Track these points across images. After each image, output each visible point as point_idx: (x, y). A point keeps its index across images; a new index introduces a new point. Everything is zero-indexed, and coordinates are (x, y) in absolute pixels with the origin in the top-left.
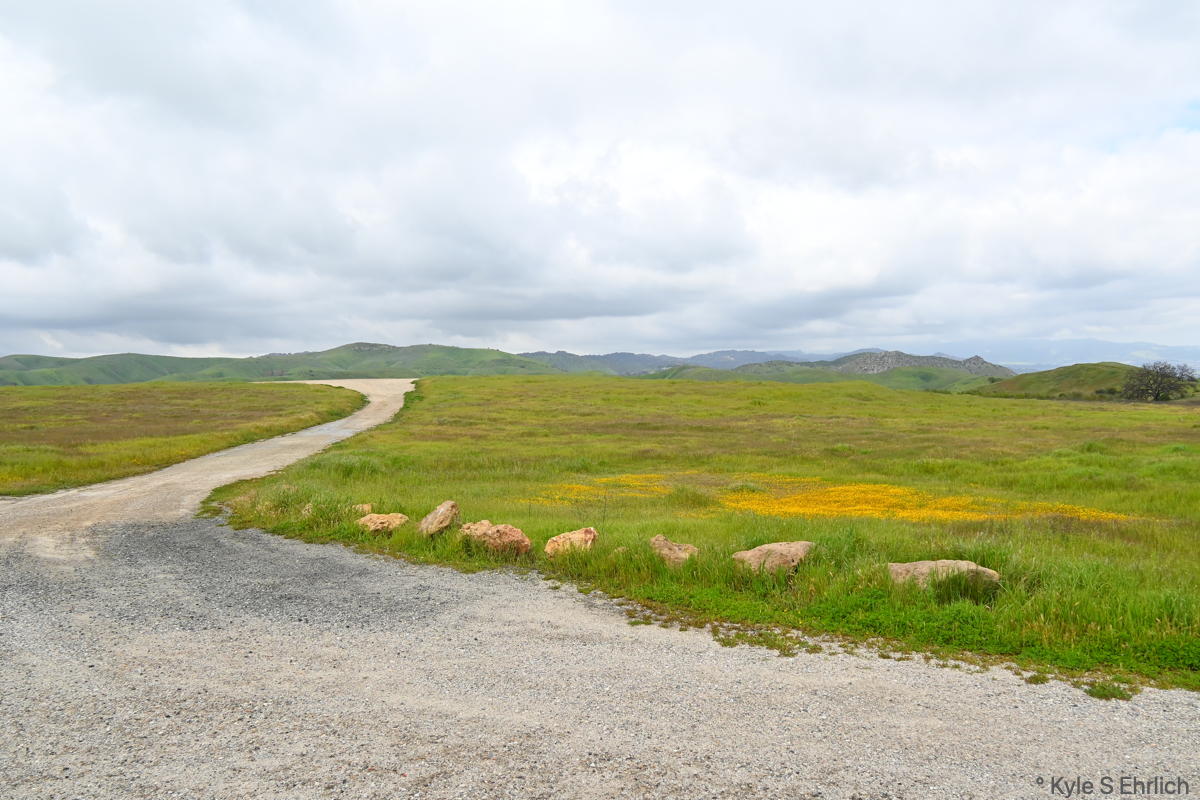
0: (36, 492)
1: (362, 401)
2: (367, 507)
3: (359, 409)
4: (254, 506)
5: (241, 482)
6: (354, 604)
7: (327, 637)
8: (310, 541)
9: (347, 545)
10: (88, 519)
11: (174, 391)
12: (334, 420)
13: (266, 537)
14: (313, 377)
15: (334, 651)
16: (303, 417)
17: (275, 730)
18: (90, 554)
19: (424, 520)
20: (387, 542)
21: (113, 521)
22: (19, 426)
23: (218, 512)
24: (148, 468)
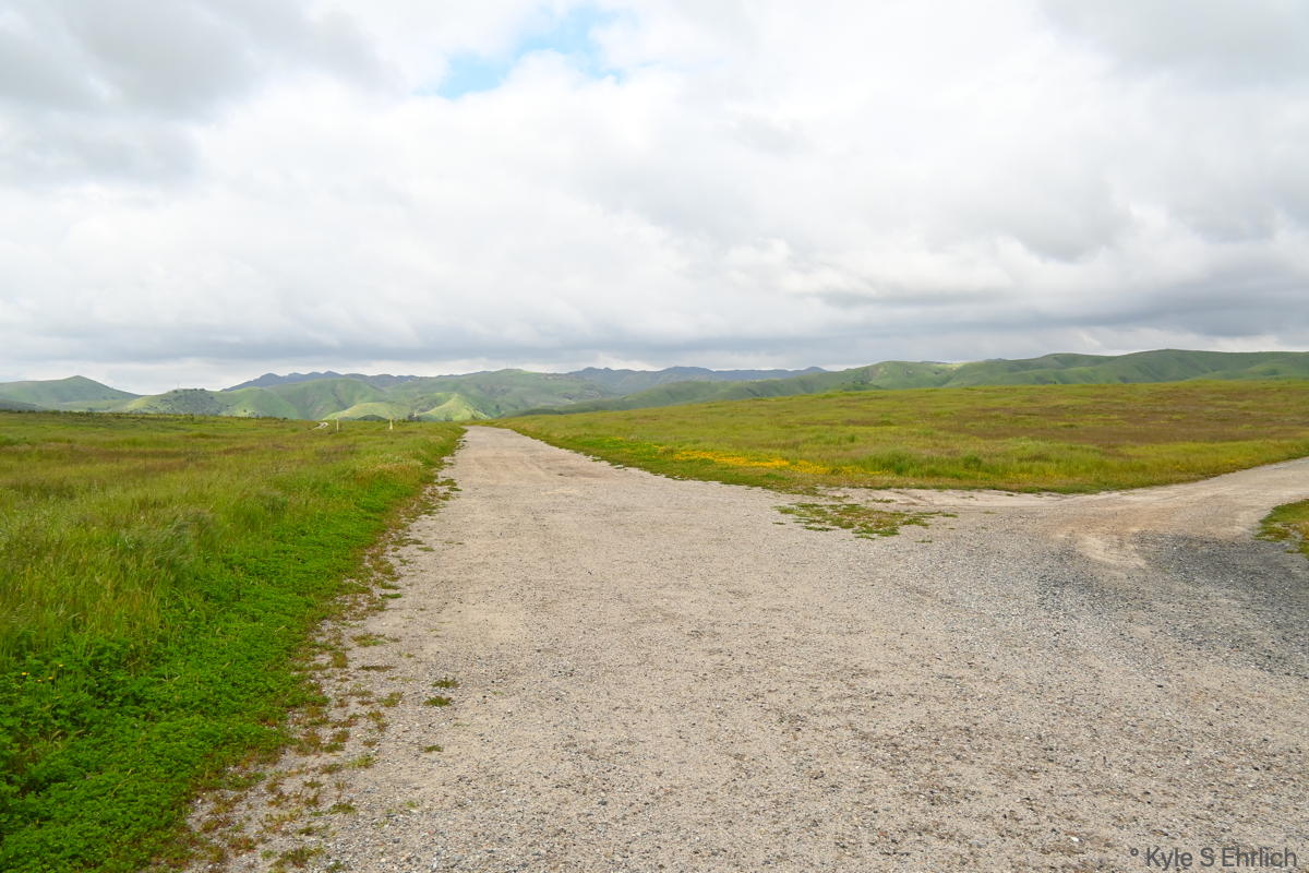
10: (1134, 525)
21: (1161, 531)
23: (1283, 535)
24: (1193, 476)
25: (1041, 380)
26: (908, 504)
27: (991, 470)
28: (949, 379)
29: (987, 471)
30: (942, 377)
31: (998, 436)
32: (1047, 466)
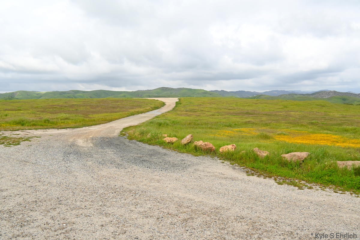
0: (78, 128)
1: (163, 104)
2: (166, 135)
3: (163, 106)
4: (134, 133)
5: (131, 127)
6: (163, 164)
7: (156, 173)
8: (150, 144)
9: (160, 146)
10: (91, 135)
11: (113, 100)
12: (156, 109)
13: (138, 143)
14: (150, 97)
15: (158, 177)
16: (147, 108)
17: (142, 200)
18: (92, 145)
19: (182, 140)
20: (172, 146)
21: (97, 136)
22: (73, 109)
23: (124, 135)
24: (106, 122)
25: (69, 97)
26: (25, 135)
27: (53, 123)
28: (41, 97)
29: (51, 123)
30: (39, 96)
31: (56, 113)
32: (69, 121)
